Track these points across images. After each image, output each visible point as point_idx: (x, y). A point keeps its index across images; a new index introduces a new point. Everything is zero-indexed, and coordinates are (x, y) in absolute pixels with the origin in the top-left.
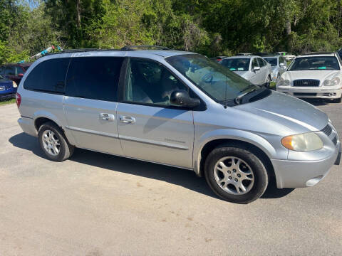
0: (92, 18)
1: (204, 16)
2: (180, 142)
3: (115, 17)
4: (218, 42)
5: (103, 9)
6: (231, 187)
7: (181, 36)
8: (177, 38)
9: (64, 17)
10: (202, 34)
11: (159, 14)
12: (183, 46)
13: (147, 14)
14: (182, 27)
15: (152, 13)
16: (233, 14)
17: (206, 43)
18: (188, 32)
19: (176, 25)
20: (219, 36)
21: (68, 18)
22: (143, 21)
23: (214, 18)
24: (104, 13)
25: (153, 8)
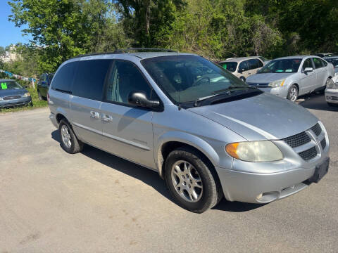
0: (162, 24)
1: (281, 14)
2: (143, 142)
3: (183, 23)
4: (295, 42)
5: (172, 15)
6: (186, 192)
7: (250, 38)
8: (246, 40)
9: (135, 26)
10: (274, 34)
11: (228, 17)
12: (252, 48)
13: (216, 17)
14: (253, 29)
15: (221, 16)
16: (316, 11)
17: (278, 43)
18: (258, 33)
19: (246, 26)
20: (296, 36)
21: (138, 27)
22: (212, 25)
23: (293, 17)
24: (174, 19)
25: (223, 11)
